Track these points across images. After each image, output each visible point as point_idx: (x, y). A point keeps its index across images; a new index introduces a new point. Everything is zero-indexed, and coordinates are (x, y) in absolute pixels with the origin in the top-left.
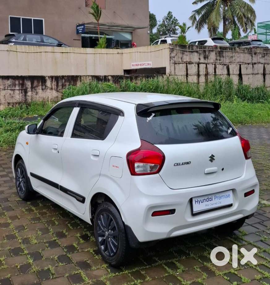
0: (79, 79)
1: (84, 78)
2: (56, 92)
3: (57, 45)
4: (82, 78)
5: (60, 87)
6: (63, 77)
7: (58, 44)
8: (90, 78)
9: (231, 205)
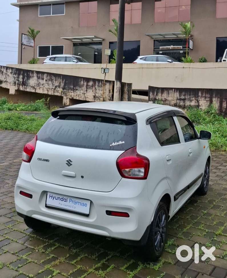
9: (87, 216)
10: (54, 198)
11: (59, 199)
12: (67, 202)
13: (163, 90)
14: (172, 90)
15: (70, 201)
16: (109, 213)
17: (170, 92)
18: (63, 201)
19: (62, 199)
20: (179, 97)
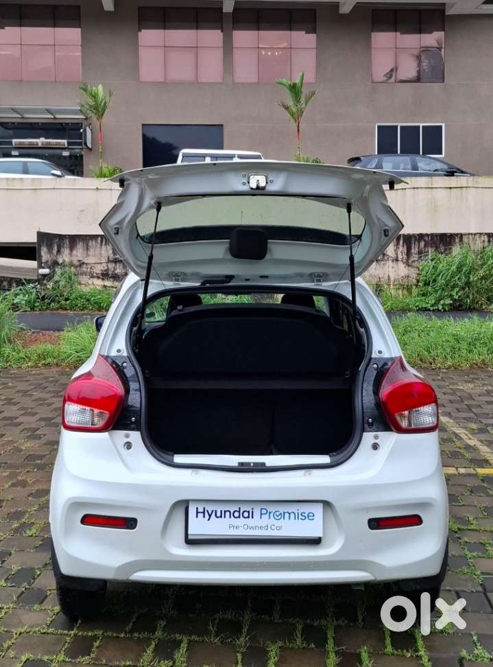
0: (457, 240)
1: (468, 238)
2: (405, 267)
3: (445, 173)
4: (465, 239)
5: (415, 257)
6: (421, 237)
7: (447, 172)
8: (483, 239)
9: (316, 542)
10: (210, 516)
11: (228, 514)
12: (252, 517)
13: (74, 240)
14: (96, 242)
15: (261, 514)
16: (375, 524)
17: (90, 244)
18: (239, 517)
19: (236, 514)
20: (112, 255)
